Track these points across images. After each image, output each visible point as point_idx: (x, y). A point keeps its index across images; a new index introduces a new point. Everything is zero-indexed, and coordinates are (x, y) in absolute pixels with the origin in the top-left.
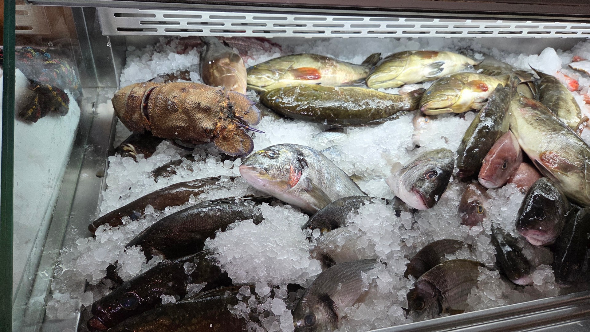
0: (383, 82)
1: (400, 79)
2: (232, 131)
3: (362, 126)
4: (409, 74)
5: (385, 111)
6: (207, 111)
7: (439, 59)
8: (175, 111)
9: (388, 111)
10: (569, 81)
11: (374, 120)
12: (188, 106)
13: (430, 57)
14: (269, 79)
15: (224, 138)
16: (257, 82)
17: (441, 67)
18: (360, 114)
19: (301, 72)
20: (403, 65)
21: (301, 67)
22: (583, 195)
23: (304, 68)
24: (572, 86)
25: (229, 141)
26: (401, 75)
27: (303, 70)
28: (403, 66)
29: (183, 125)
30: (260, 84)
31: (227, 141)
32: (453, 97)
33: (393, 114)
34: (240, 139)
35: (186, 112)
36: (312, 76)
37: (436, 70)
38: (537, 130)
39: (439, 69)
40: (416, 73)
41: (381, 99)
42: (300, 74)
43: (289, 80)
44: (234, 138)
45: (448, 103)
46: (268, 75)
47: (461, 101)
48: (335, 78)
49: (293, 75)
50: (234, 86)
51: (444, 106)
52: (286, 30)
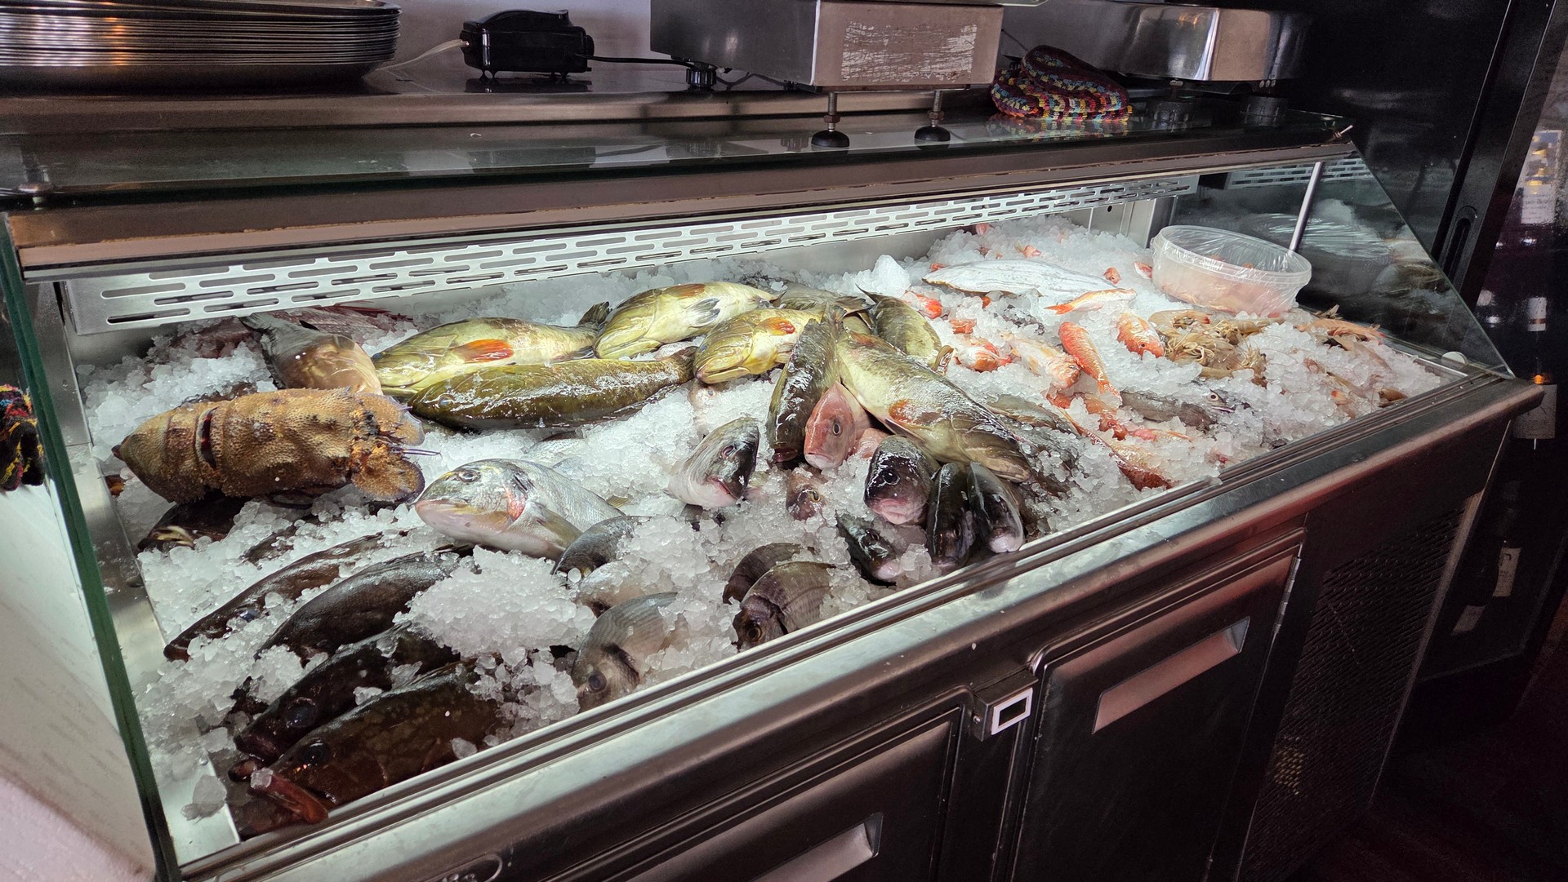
0: (624, 345)
1: (651, 336)
2: (381, 457)
3: (607, 419)
4: (664, 326)
5: (640, 390)
6: (331, 427)
7: (709, 294)
8: (270, 438)
9: (643, 389)
10: (925, 303)
11: (624, 406)
12: (294, 426)
13: (693, 294)
14: (418, 370)
15: (370, 472)
16: (396, 379)
17: (715, 308)
18: (599, 401)
19: (475, 349)
20: (650, 312)
21: (472, 340)
22: (956, 452)
23: (479, 341)
24: (931, 309)
25: (379, 476)
27: (478, 344)
28: (651, 315)
29: (290, 460)
30: (401, 382)
31: (376, 477)
32: (742, 348)
33: (654, 393)
34: (397, 470)
35: (291, 436)
36: (497, 354)
37: (708, 313)
38: (878, 375)
39: (712, 311)
40: (676, 322)
41: (628, 371)
42: (473, 352)
43: (456, 366)
44: (387, 470)
45: (737, 359)
46: (413, 363)
47: (756, 353)
48: (538, 352)
49: (460, 357)
51: (732, 364)
52: (434, 279)
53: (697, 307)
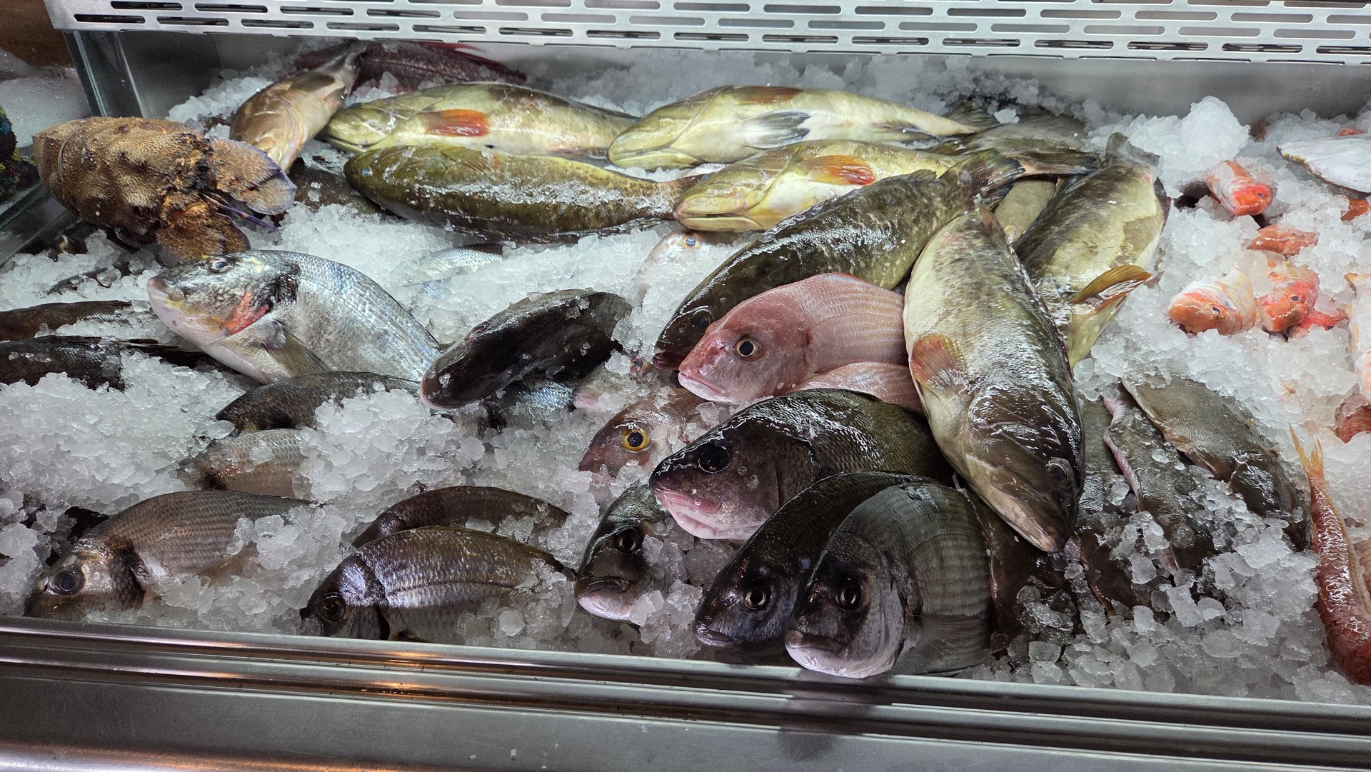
0: (640, 152)
2: (199, 217)
4: (700, 137)
5: (597, 215)
6: (142, 170)
7: (794, 106)
8: (91, 167)
9: (604, 214)
10: (1237, 187)
11: (566, 229)
12: (109, 159)
13: (768, 101)
14: (373, 130)
15: (181, 231)
16: (352, 136)
17: (800, 126)
19: (447, 119)
20: (689, 114)
23: (458, 111)
25: (192, 238)
26: (683, 138)
27: (453, 114)
28: (688, 118)
29: (101, 196)
31: (188, 238)
32: (748, 190)
34: (218, 236)
35: (106, 170)
36: (466, 129)
37: (784, 132)
40: (720, 134)
42: (441, 122)
43: (415, 135)
44: (204, 233)
46: (370, 121)
48: (528, 137)
49: (424, 125)
50: (264, 133)
53: (766, 119)
